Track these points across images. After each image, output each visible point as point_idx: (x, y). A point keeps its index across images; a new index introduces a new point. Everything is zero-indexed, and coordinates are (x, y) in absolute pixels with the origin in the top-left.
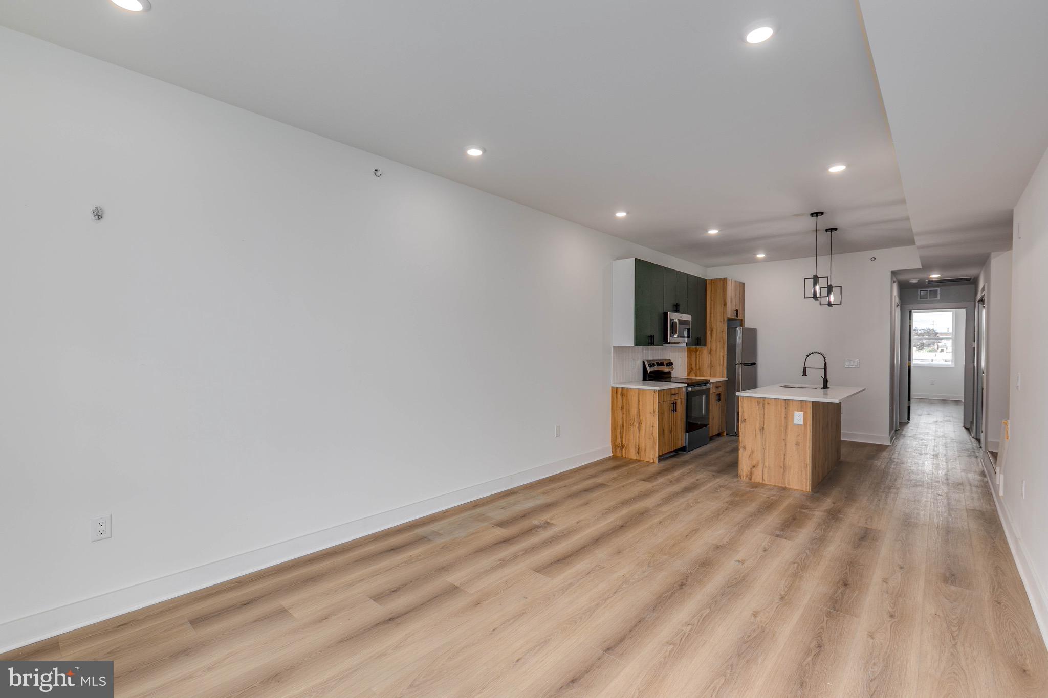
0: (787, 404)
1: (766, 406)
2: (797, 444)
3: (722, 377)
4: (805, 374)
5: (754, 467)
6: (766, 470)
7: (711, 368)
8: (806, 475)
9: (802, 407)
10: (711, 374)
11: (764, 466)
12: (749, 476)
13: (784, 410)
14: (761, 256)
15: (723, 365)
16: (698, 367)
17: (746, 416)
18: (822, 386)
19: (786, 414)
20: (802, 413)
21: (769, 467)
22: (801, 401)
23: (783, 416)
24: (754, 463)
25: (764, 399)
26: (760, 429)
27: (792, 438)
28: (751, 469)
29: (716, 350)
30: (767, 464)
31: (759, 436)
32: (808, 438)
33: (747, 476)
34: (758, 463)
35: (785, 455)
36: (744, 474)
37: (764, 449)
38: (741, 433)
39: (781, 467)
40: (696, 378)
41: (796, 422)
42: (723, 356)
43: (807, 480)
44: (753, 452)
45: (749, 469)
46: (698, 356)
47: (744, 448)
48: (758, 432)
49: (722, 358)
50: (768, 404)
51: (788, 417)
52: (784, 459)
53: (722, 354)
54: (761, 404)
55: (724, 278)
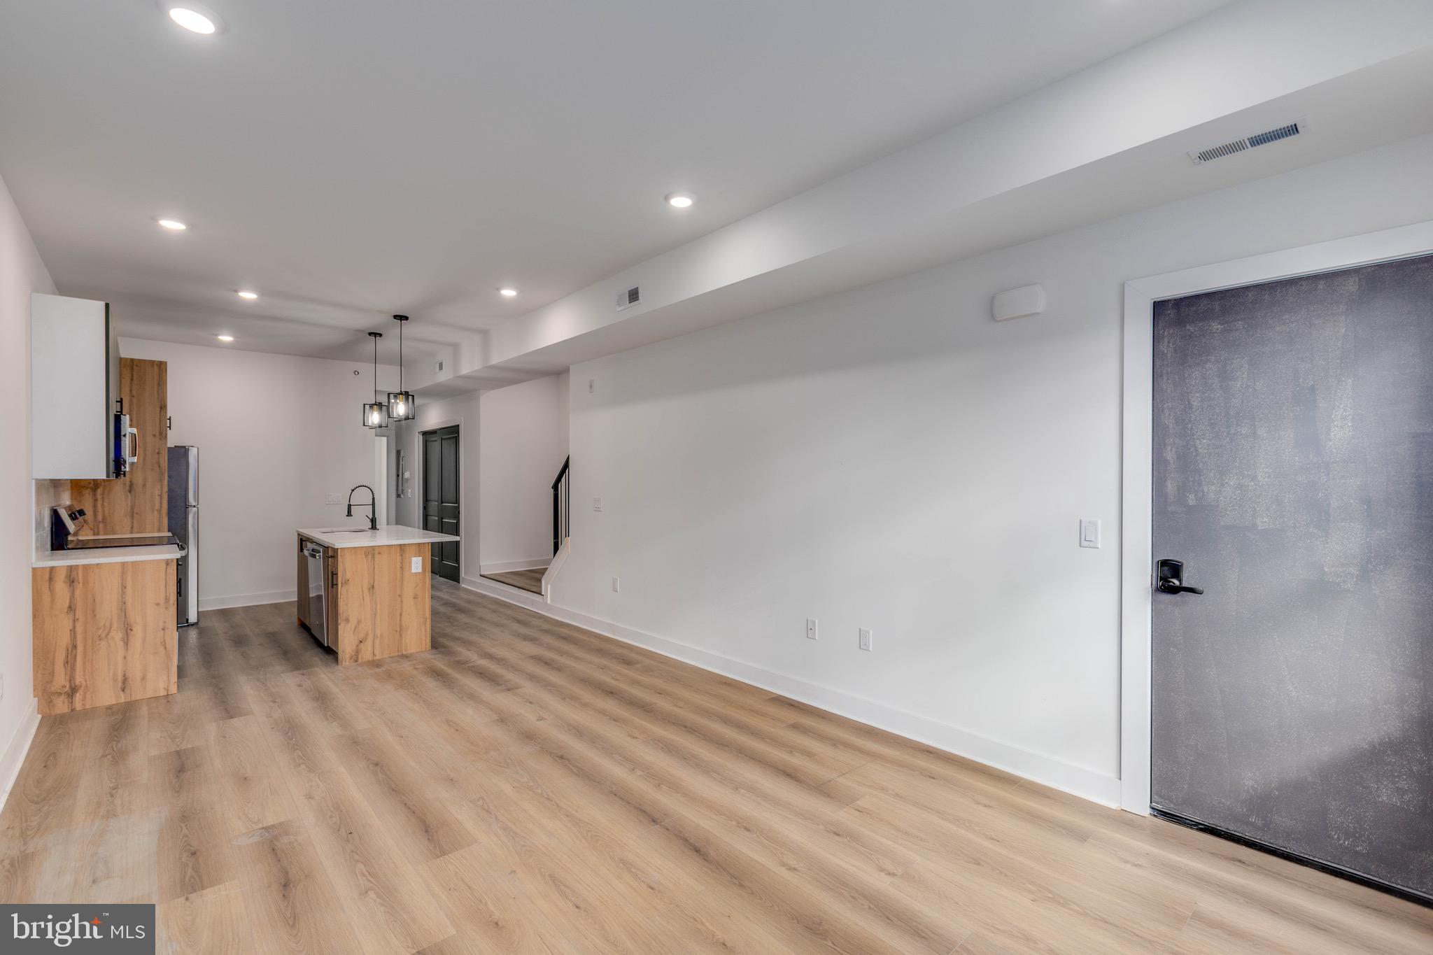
0: (403, 550)
1: (377, 556)
2: (415, 597)
3: (159, 531)
4: (349, 514)
5: (361, 642)
6: (377, 642)
7: (132, 517)
8: (426, 631)
9: (420, 551)
10: (132, 528)
11: (375, 637)
12: (354, 657)
13: (398, 558)
14: (226, 338)
15: (160, 511)
16: (100, 517)
17: (348, 575)
18: (370, 527)
19: (402, 563)
20: (421, 558)
21: (381, 636)
22: (419, 544)
23: (399, 565)
24: (362, 636)
25: (373, 548)
26: (370, 589)
27: (409, 590)
28: (357, 646)
29: (144, 485)
30: (378, 633)
31: (367, 599)
32: (427, 586)
33: (351, 658)
34: (367, 634)
35: (401, 615)
36: (347, 656)
37: (375, 614)
38: (342, 600)
39: (397, 631)
40: (96, 537)
41: (414, 570)
42: (161, 496)
43: (426, 637)
44: (359, 622)
45: (354, 647)
46: (99, 497)
47: (347, 620)
48: (366, 592)
49: (157, 499)
50: (379, 553)
51: (404, 566)
52: (400, 620)
53: (157, 492)
54: (370, 556)
55: (161, 362)
